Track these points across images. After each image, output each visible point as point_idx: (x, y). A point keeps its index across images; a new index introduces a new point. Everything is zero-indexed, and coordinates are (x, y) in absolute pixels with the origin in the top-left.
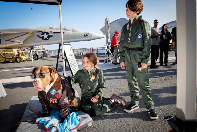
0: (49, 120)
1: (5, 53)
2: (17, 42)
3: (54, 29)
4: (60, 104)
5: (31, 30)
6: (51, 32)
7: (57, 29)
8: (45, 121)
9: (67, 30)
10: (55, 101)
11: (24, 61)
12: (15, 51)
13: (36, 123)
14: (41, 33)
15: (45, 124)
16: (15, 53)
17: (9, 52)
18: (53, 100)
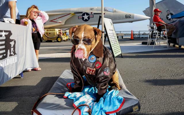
0: (81, 97)
1: (48, 32)
2: (59, 23)
3: (95, 10)
4: (99, 76)
5: (73, 11)
6: (92, 13)
7: (97, 10)
8: (75, 97)
9: (107, 11)
10: (93, 71)
11: (64, 41)
12: (57, 31)
13: (64, 98)
14: (81, 14)
15: (74, 100)
16: (56, 33)
17: (51, 32)
18: (90, 70)
